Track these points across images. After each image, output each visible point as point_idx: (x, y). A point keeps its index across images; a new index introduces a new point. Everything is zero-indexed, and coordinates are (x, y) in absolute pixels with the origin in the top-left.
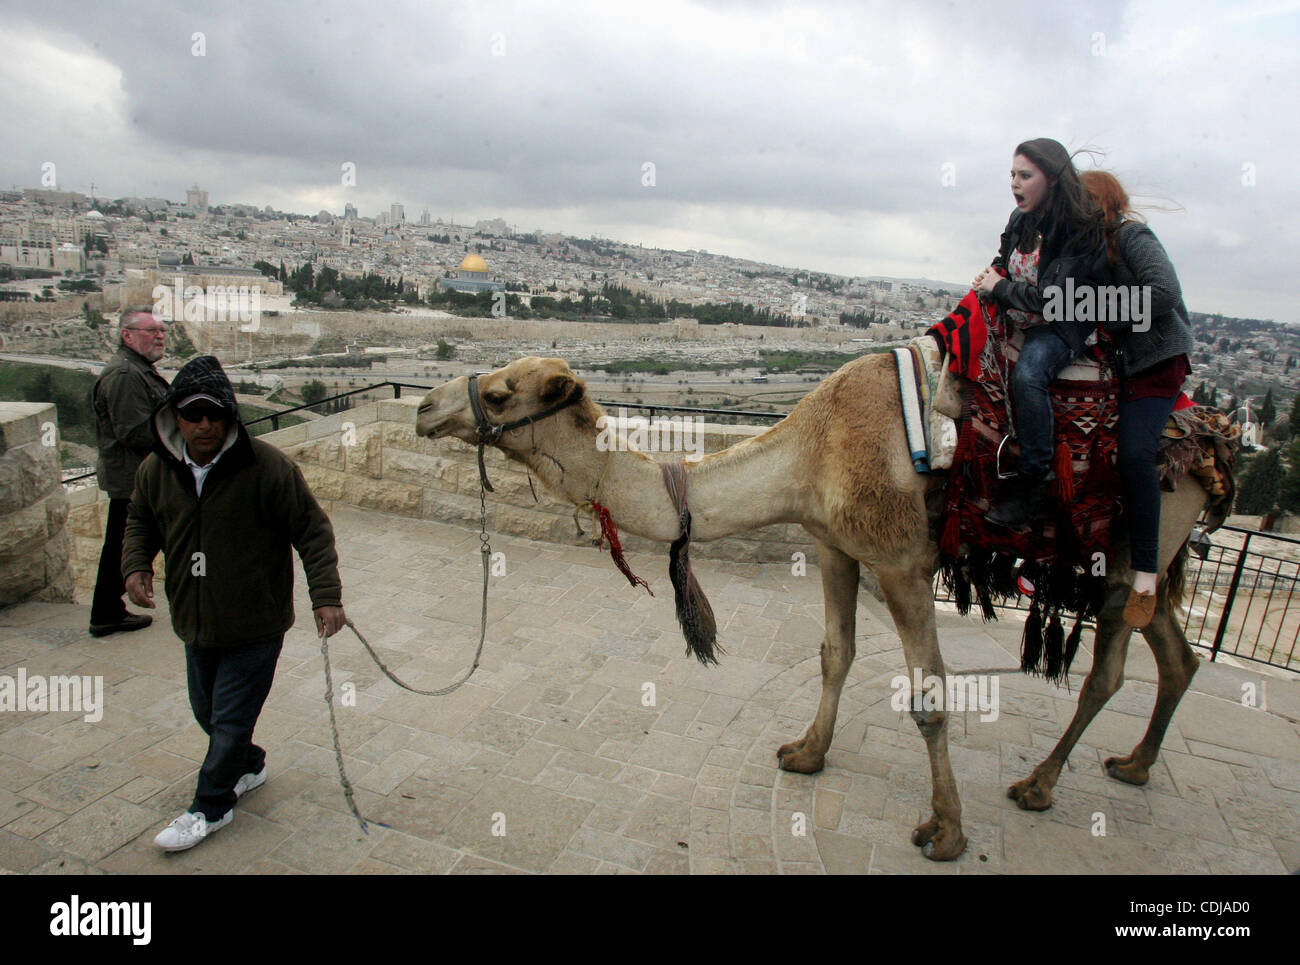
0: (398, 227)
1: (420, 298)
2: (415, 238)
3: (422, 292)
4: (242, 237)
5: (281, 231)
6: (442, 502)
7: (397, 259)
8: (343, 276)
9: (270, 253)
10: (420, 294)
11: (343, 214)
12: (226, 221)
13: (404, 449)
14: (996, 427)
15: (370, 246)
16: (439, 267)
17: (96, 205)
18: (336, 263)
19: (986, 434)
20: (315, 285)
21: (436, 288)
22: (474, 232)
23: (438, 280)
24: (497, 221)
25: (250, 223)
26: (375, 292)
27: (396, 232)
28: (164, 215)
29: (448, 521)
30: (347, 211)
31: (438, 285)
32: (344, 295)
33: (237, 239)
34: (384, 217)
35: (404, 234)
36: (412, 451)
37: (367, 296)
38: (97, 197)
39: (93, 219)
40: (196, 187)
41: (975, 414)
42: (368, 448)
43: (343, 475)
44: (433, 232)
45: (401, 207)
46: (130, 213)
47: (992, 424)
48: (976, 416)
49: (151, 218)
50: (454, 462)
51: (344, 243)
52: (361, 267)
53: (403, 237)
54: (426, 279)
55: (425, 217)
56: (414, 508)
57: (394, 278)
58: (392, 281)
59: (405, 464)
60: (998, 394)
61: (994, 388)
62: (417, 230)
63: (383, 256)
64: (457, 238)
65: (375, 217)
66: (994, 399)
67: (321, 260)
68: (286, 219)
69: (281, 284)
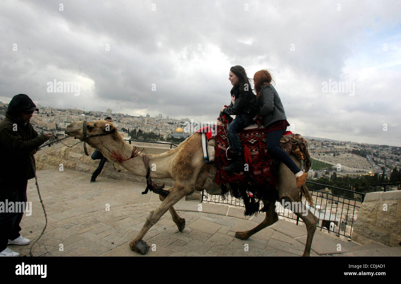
0: (160, 120)
1: (164, 139)
2: (164, 123)
3: (165, 137)
4: (119, 121)
5: (129, 120)
6: (80, 166)
7: (159, 128)
8: (144, 132)
9: (126, 126)
10: (164, 137)
11: (146, 116)
12: (116, 117)
13: (73, 152)
14: (225, 146)
15: (152, 125)
16: (170, 131)
17: (84, 113)
18: (143, 129)
19: (223, 149)
20: (136, 135)
21: (169, 136)
22: (180, 121)
23: (169, 134)
24: (186, 119)
25: (122, 118)
26: (152, 137)
27: (159, 121)
28: (100, 116)
29: (80, 171)
30: (147, 116)
31: (169, 135)
32: (144, 137)
33: (118, 122)
34: (157, 117)
35: (162, 122)
36: (75, 152)
37: (150, 138)
38: (85, 111)
39: (83, 116)
40: (109, 109)
41: (218, 143)
42: (65, 151)
43: (60, 159)
44: (169, 122)
45: (161, 115)
46: (92, 115)
47: (224, 145)
48: (219, 144)
49: (97, 116)
50: (83, 155)
51: (145, 124)
52: (149, 130)
53: (161, 123)
54: (166, 134)
55: (168, 117)
56: (73, 168)
57: (158, 133)
58: (157, 134)
59: (73, 156)
60: (225, 137)
61: (224, 136)
62: (165, 121)
63: (155, 127)
64: (176, 123)
65: (154, 117)
66: (224, 139)
67: (139, 128)
68: (131, 117)
69: (128, 134)
